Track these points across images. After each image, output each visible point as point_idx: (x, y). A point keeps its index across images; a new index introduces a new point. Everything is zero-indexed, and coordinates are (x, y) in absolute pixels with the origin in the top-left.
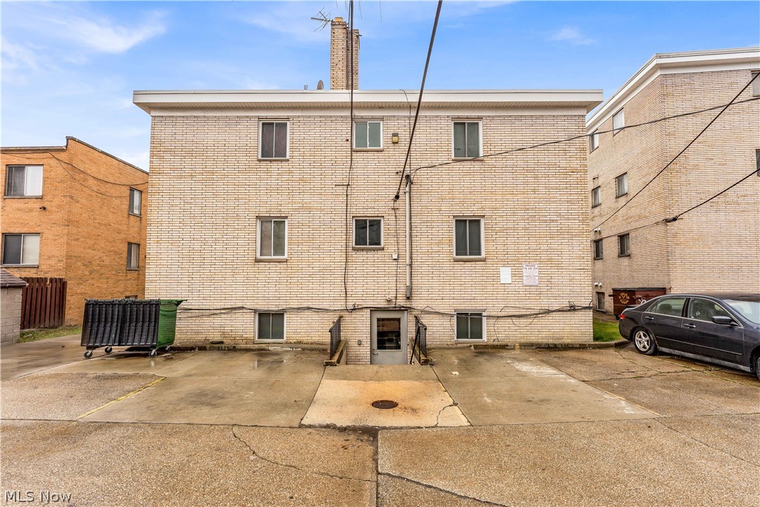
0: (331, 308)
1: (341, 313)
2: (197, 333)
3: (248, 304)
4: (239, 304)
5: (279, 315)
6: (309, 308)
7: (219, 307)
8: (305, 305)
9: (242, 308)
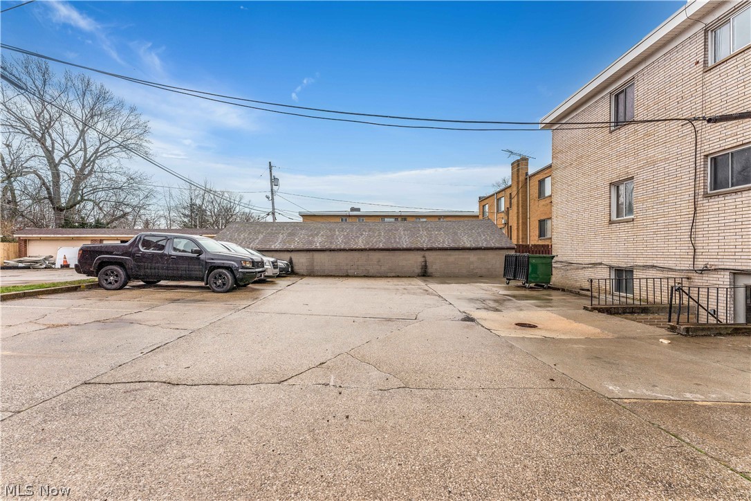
0: (677, 268)
1: (690, 274)
2: (576, 281)
3: (605, 261)
4: (599, 261)
5: (630, 271)
6: (653, 267)
7: (587, 262)
8: (650, 263)
9: (601, 264)
